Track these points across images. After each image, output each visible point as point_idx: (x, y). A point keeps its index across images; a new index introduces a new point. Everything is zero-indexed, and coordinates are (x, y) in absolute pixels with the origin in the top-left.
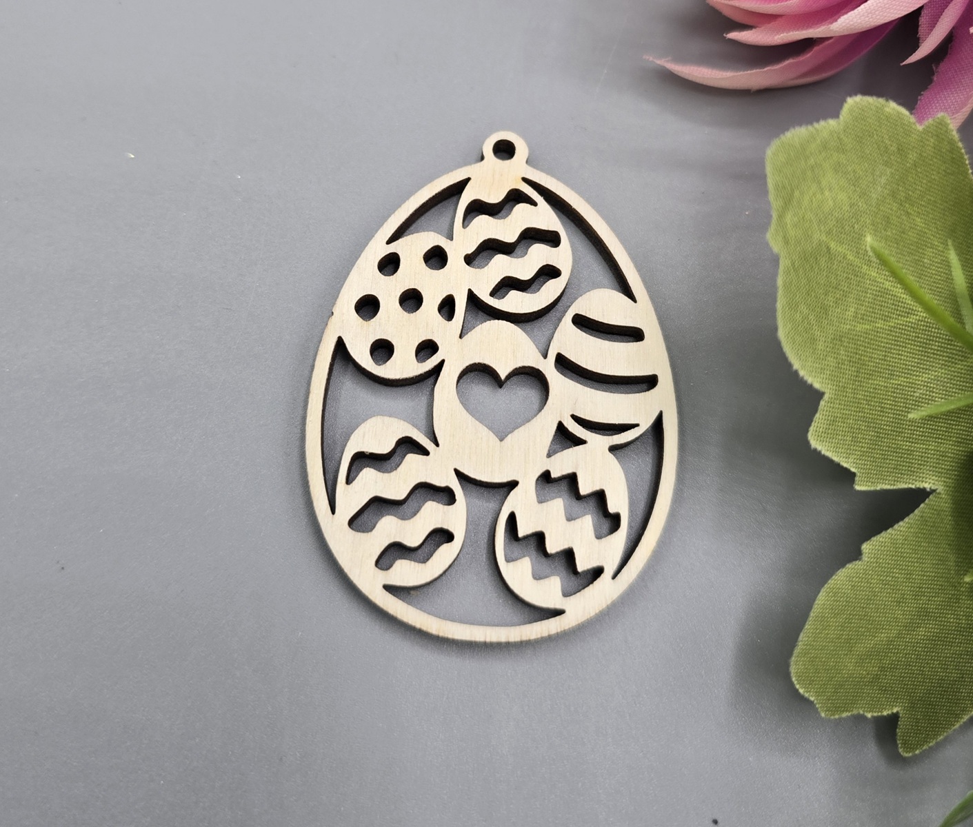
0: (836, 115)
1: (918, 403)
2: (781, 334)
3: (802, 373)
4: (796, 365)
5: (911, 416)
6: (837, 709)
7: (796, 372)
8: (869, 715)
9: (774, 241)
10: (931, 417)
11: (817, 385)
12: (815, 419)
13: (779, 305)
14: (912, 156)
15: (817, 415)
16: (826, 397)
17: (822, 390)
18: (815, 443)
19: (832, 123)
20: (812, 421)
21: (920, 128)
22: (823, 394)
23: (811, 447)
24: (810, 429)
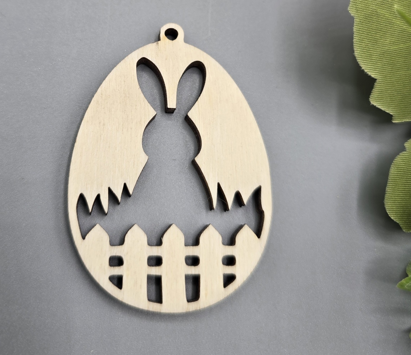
2: (356, 54)
4: (363, 67)
7: (363, 70)
9: (351, 11)
11: (373, 76)
16: (377, 81)
18: (374, 102)
20: (371, 92)
22: (376, 79)
23: (371, 104)
24: (370, 96)
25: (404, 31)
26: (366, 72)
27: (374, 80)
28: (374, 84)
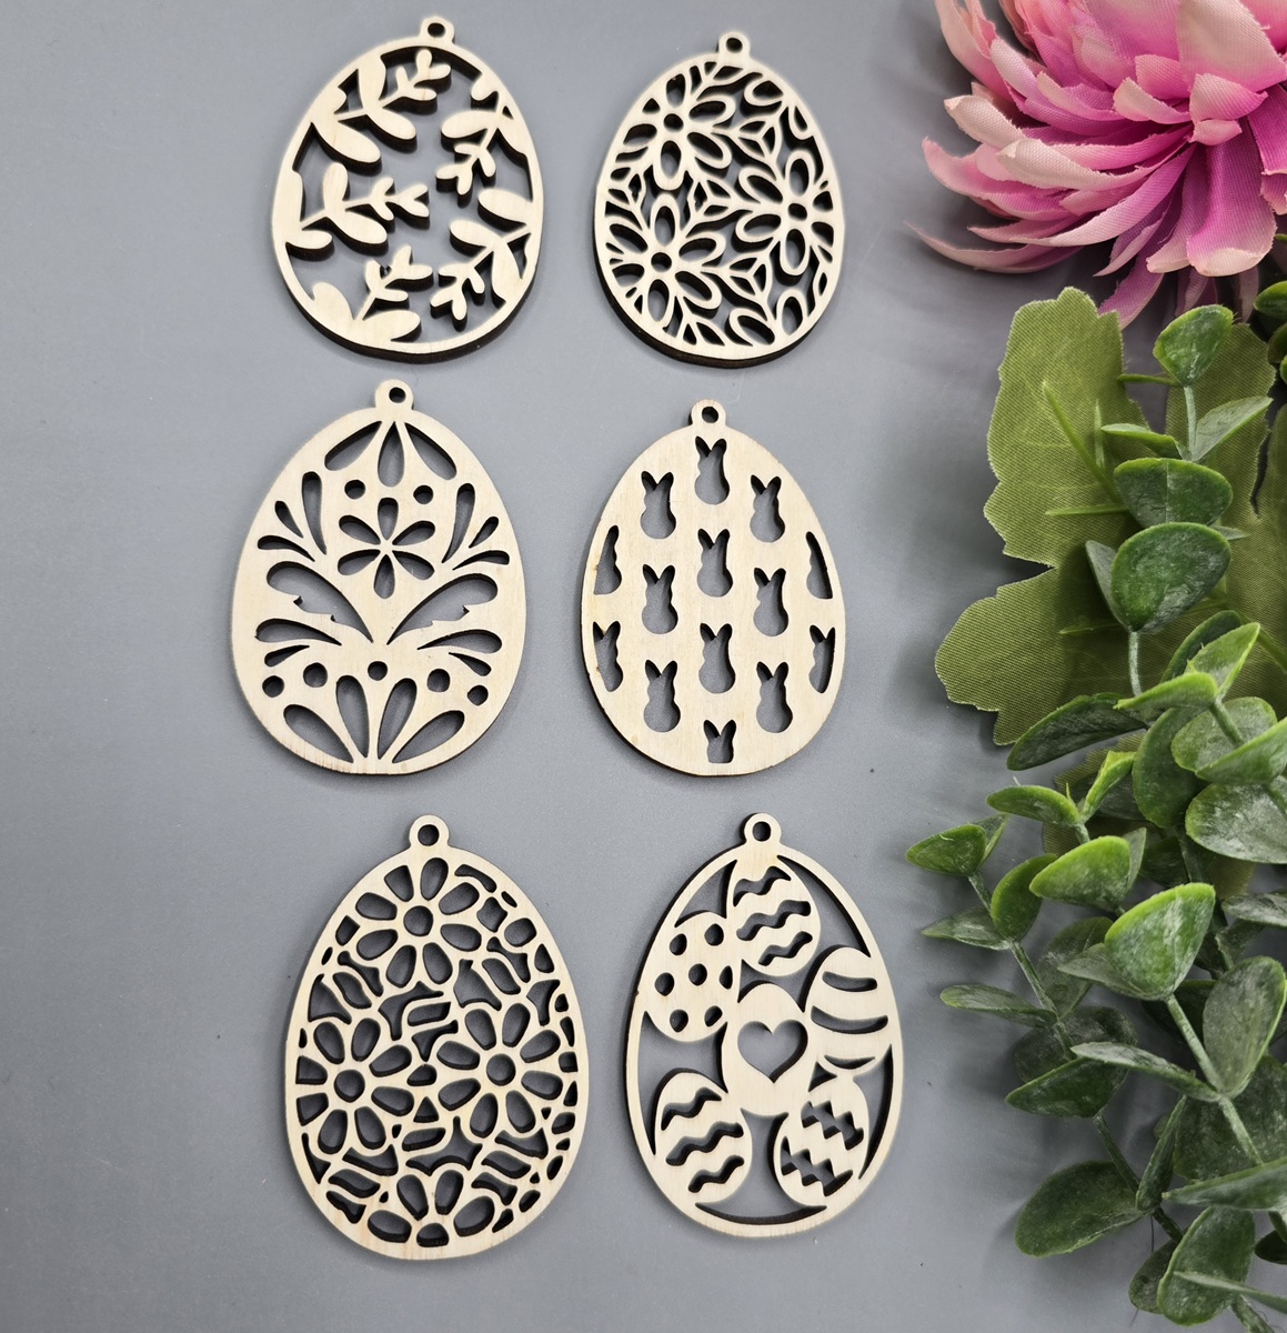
0: (1056, 298)
1: (1054, 505)
5: (1047, 513)
6: (960, 697)
8: (979, 708)
10: (1060, 517)
14: (1088, 335)
16: (1000, 484)
19: (1053, 301)
21: (1099, 317)
25: (1047, 422)
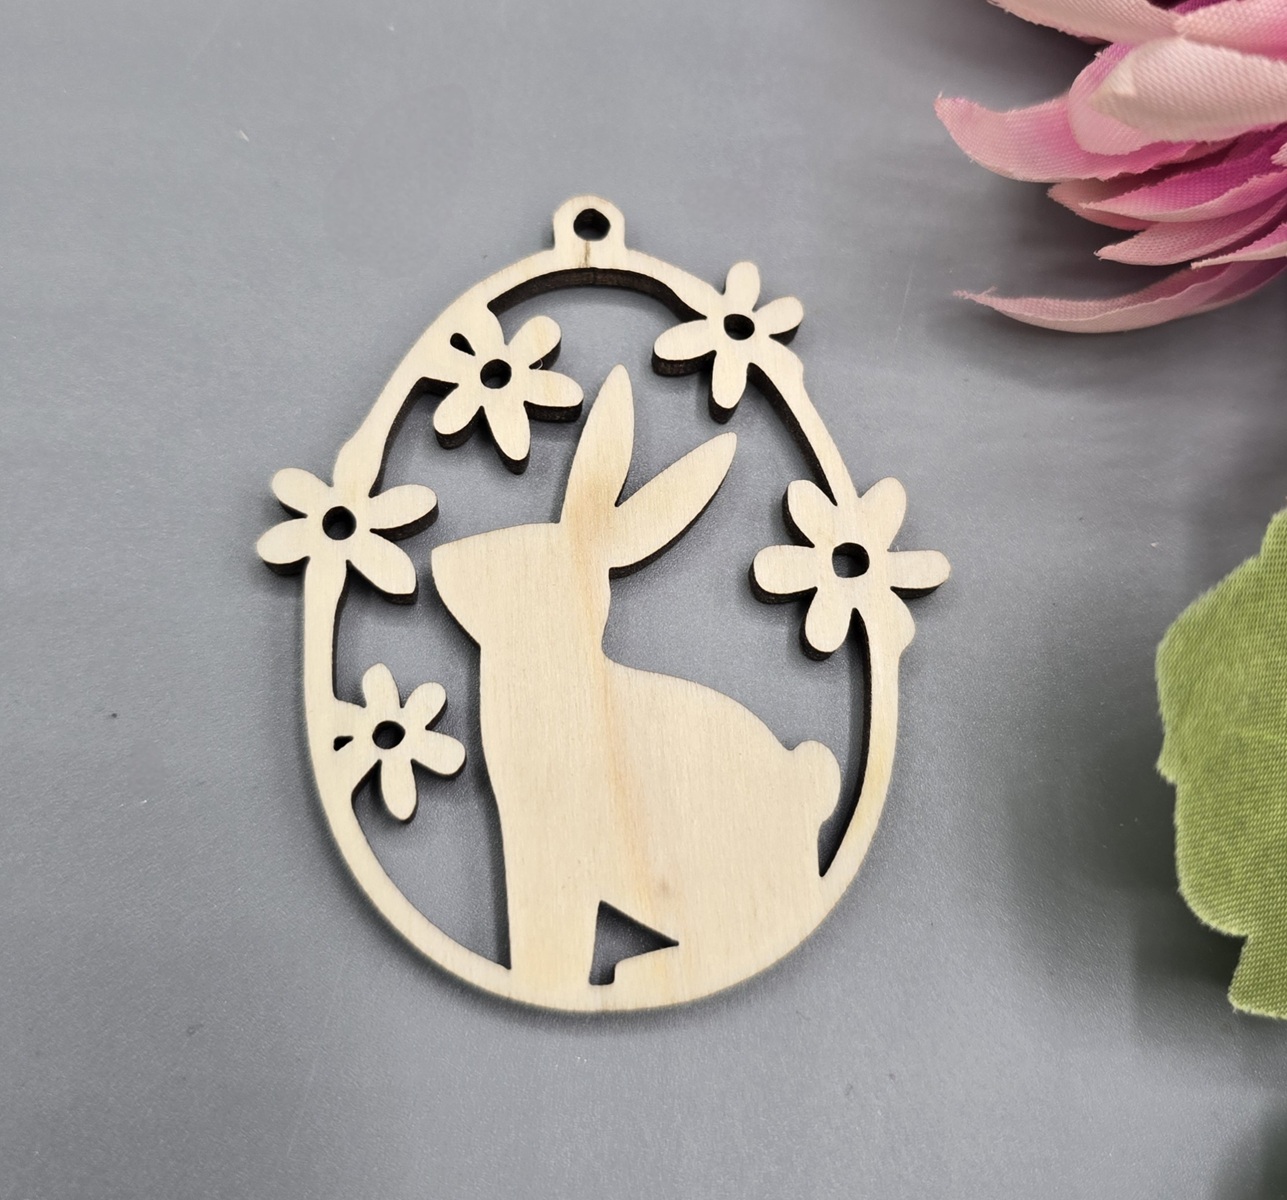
2: (1185, 889)
3: (1214, 924)
4: (1205, 916)
7: (1207, 927)
9: (1168, 767)
11: (1234, 932)
12: (1235, 974)
13: (1180, 852)
15: (1240, 967)
16: (1250, 937)
17: (1243, 934)
18: (1237, 1004)
20: (1231, 977)
22: (1245, 938)
23: (1234, 1011)
24: (1230, 988)
26: (1215, 929)
27: (1238, 943)
28: (1240, 951)
